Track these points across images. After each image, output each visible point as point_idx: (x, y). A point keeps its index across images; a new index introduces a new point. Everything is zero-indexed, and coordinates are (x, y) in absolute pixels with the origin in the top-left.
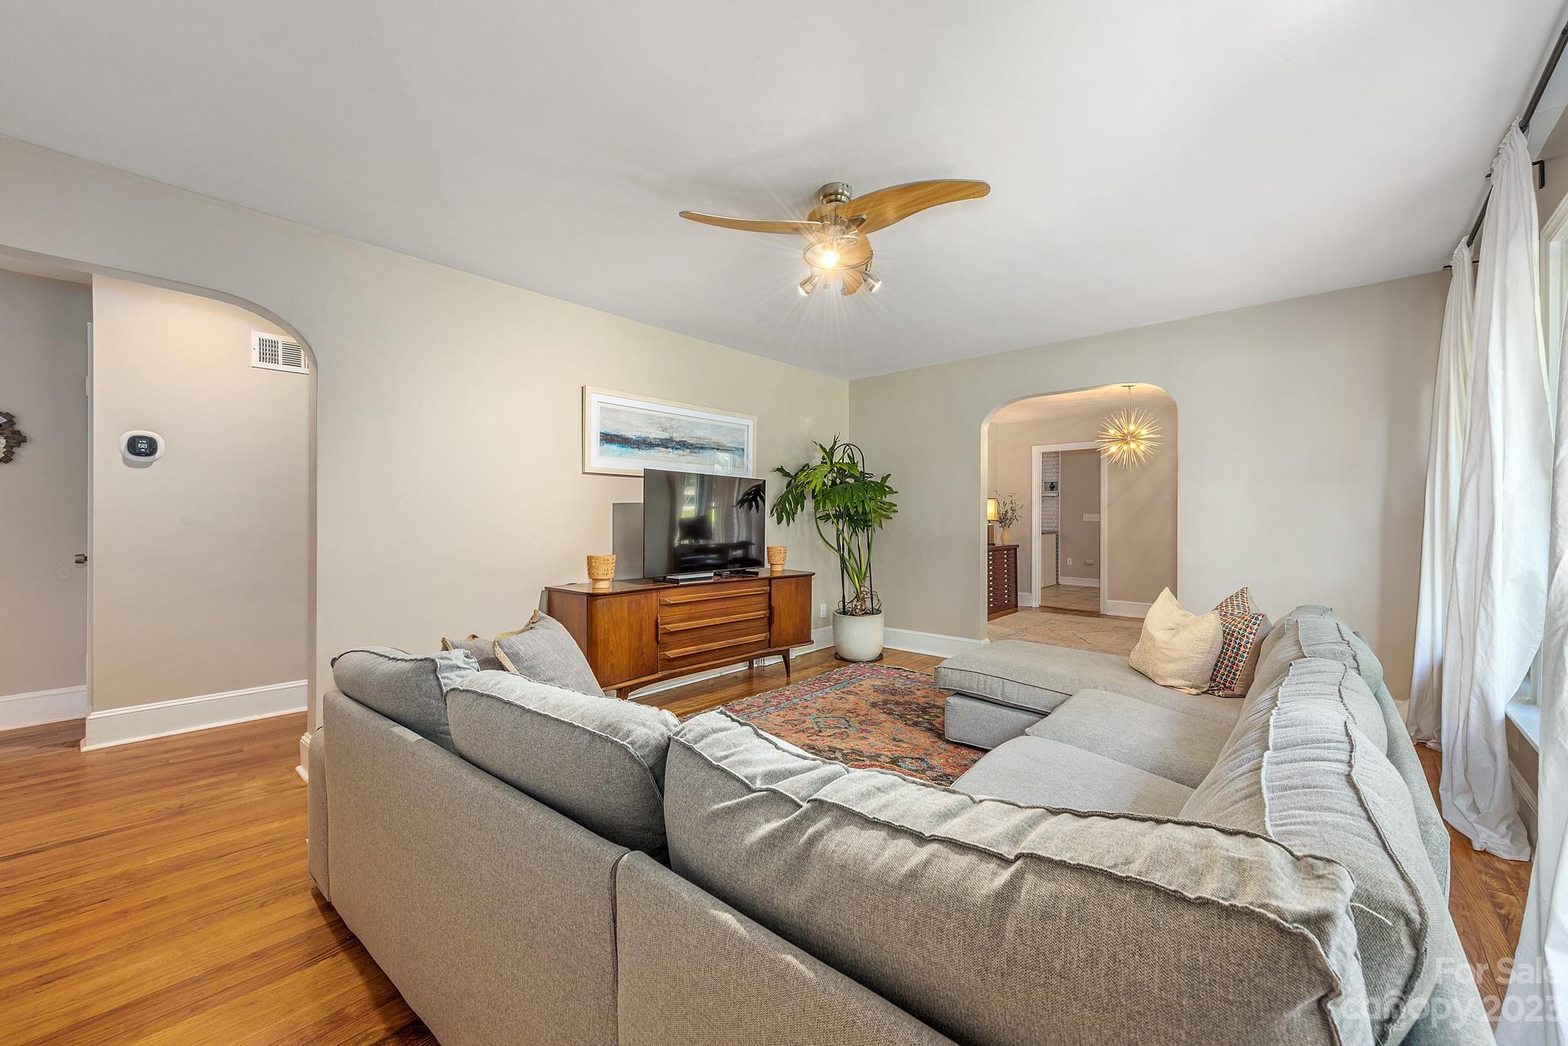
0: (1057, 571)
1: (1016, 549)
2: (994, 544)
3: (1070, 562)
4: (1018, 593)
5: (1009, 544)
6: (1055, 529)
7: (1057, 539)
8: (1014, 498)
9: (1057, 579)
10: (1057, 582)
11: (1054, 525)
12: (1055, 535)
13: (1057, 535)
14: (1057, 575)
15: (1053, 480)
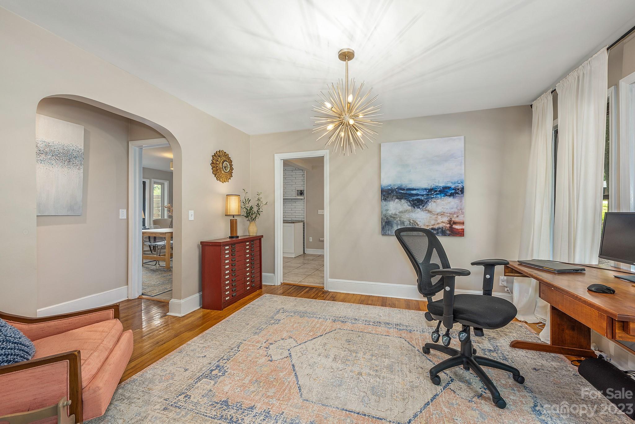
0: (304, 245)
1: (260, 240)
2: (238, 237)
3: (311, 239)
4: (263, 274)
5: (255, 235)
6: (303, 219)
7: (304, 226)
8: (260, 196)
9: (304, 250)
10: (304, 252)
11: (303, 217)
12: (302, 223)
13: (304, 223)
14: (304, 248)
15: (302, 189)
